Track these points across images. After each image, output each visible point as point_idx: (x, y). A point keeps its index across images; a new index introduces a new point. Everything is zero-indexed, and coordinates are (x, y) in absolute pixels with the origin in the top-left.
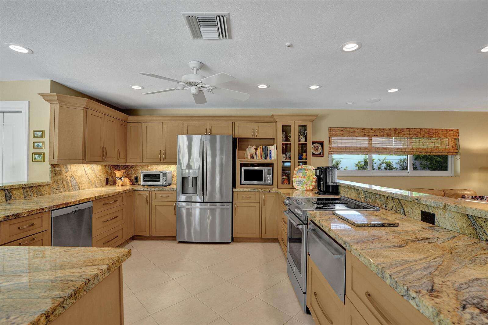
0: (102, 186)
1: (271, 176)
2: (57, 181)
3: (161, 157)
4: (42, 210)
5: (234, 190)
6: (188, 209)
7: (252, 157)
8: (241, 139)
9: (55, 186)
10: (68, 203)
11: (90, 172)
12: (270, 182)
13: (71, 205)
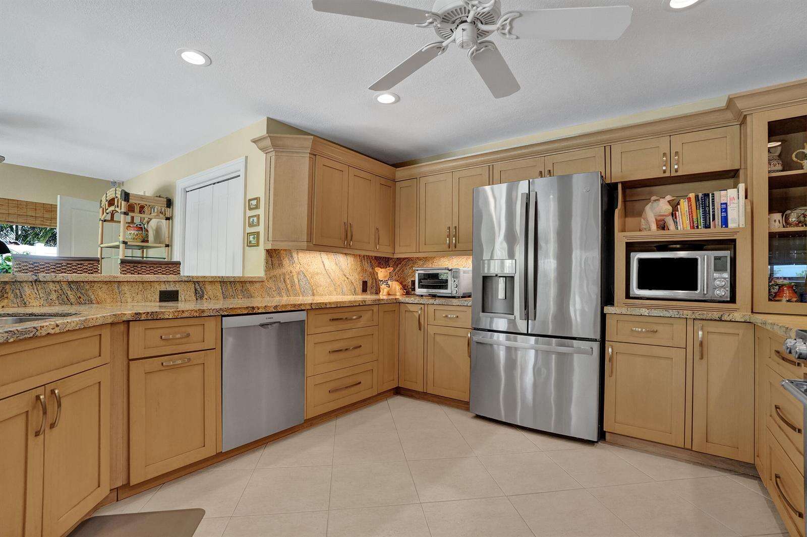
0: (355, 293)
1: (726, 275)
2: (275, 276)
3: (451, 243)
4: (202, 312)
5: (608, 309)
6: (509, 349)
7: (662, 226)
8: (629, 186)
9: (271, 284)
10: (253, 308)
11: (333, 268)
12: (723, 292)
13: (260, 311)
